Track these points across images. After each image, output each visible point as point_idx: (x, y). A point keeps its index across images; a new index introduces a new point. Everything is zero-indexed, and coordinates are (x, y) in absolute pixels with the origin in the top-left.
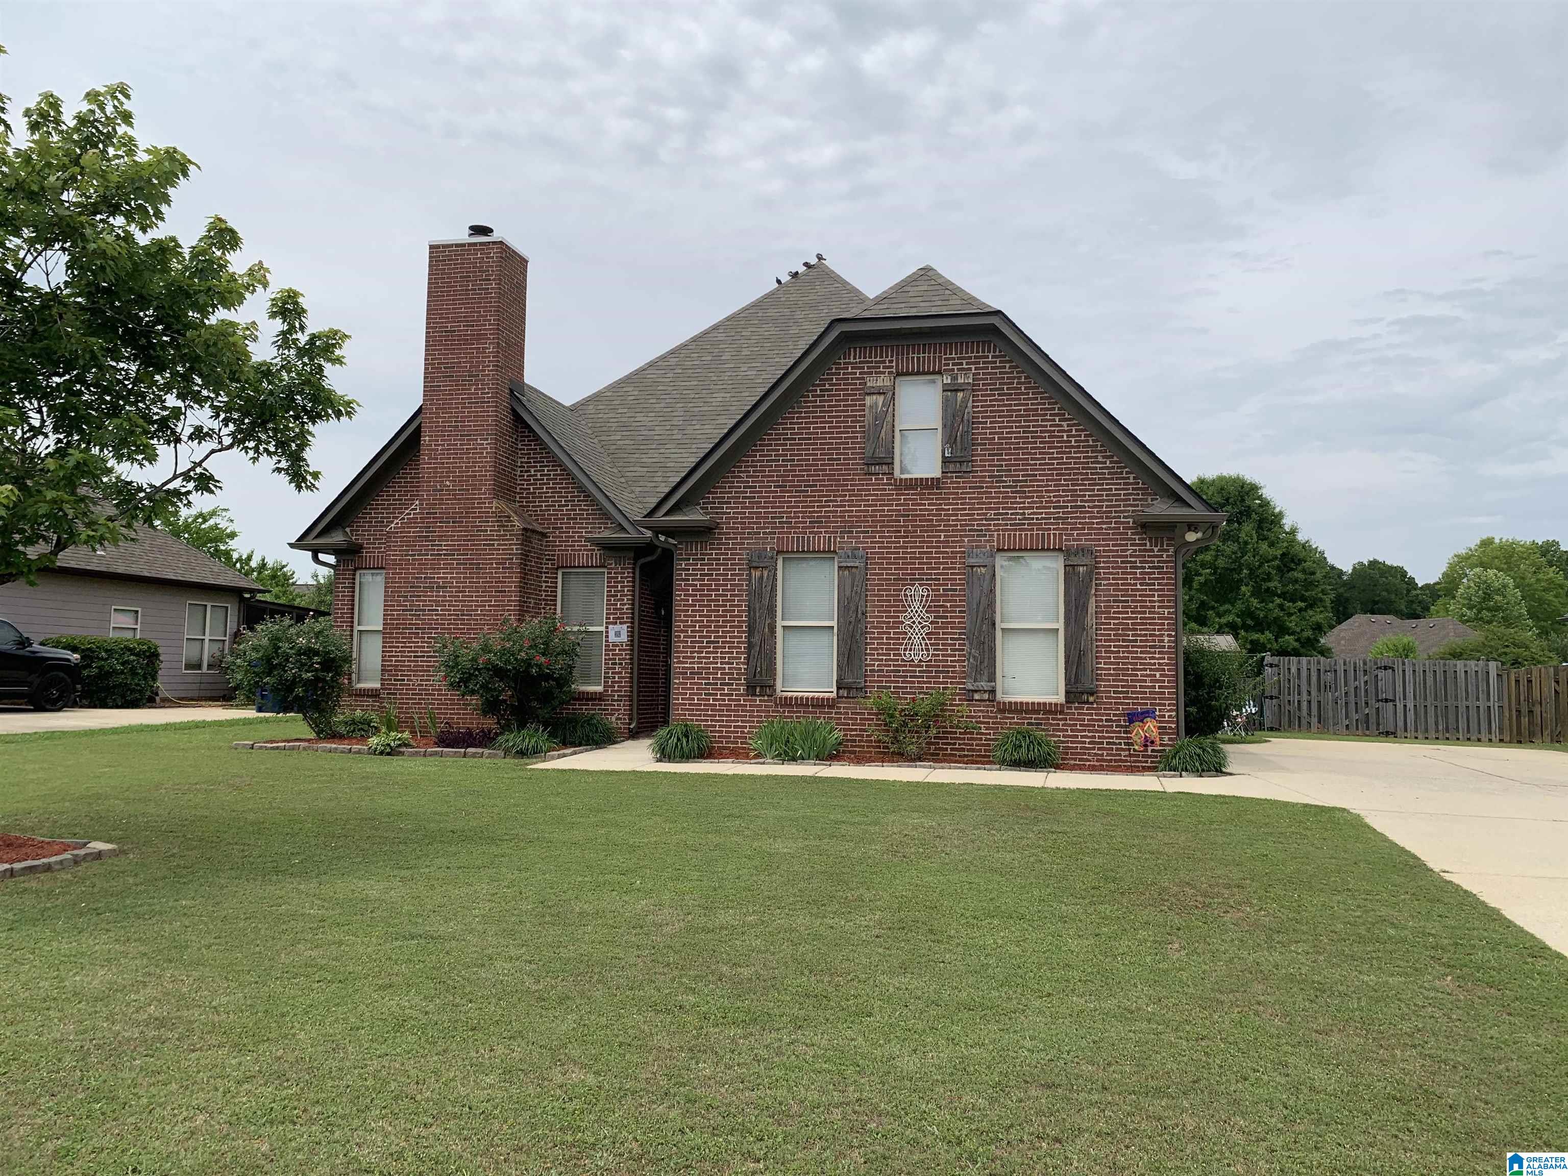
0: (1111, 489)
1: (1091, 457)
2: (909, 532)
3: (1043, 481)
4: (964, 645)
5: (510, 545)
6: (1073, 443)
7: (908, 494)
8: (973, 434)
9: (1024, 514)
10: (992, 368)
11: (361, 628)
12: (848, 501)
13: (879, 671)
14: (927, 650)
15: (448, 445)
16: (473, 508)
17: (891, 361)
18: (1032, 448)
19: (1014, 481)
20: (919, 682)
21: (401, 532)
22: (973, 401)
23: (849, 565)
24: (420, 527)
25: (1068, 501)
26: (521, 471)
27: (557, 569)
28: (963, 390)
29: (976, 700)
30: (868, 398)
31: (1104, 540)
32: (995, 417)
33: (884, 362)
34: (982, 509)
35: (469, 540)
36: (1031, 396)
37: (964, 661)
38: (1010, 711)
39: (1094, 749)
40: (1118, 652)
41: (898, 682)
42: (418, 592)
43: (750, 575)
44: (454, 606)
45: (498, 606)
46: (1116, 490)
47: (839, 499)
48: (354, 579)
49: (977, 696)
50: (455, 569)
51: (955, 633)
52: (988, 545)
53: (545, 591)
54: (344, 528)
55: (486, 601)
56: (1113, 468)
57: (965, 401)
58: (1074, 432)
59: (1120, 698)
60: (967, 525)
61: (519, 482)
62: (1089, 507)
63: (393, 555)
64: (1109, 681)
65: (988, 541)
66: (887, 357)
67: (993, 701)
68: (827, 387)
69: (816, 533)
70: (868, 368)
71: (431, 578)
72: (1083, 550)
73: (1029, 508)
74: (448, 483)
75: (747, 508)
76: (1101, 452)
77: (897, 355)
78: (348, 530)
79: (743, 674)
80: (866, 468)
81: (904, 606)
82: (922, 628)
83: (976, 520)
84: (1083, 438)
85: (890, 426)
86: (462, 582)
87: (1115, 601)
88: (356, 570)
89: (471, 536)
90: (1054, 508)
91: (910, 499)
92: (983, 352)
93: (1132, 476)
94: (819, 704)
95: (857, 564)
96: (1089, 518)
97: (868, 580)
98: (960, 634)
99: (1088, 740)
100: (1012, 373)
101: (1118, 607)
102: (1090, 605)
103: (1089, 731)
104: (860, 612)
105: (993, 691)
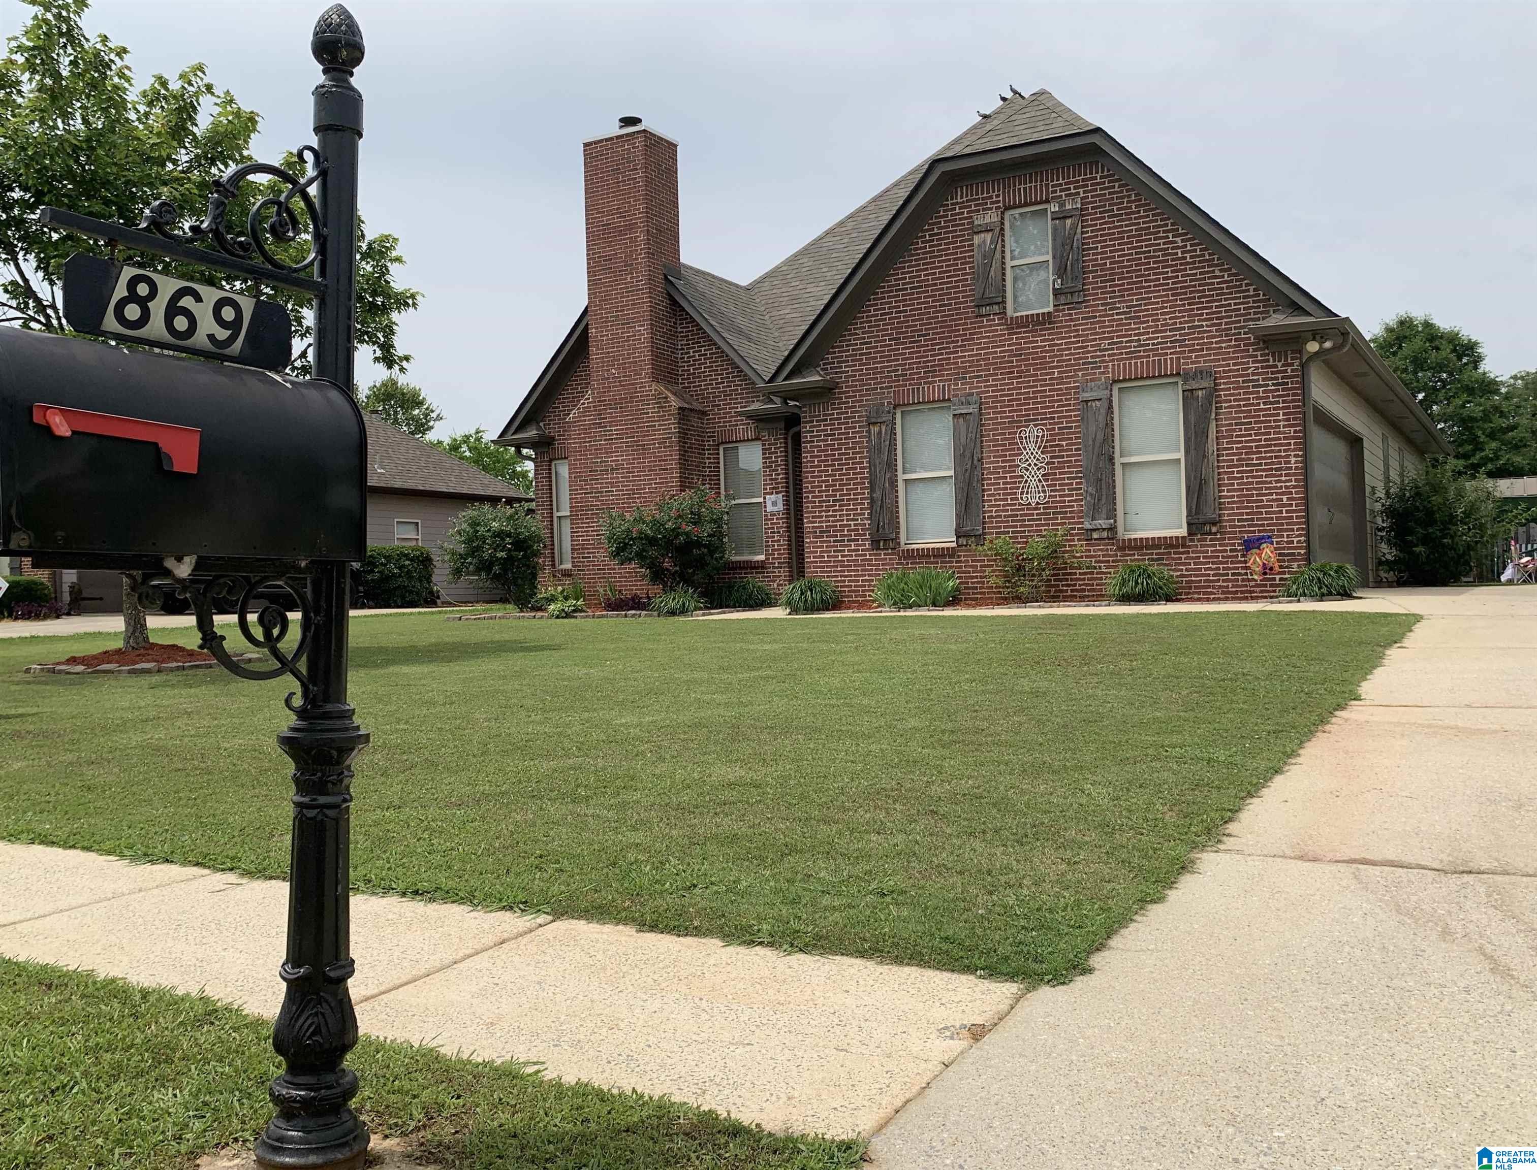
0: (1230, 305)
1: (1208, 272)
2: (1022, 371)
3: (1158, 303)
4: (1081, 483)
5: (669, 424)
6: (1188, 260)
7: (1020, 333)
8: (1084, 261)
9: (1139, 340)
10: (1101, 189)
11: (559, 514)
12: (961, 346)
13: (996, 517)
14: (1044, 492)
15: (612, 335)
16: (635, 393)
17: (998, 196)
18: (1146, 270)
19: (1127, 307)
20: (1037, 525)
21: (578, 421)
22: (1083, 227)
23: (963, 412)
24: (594, 415)
25: (1186, 322)
26: (682, 354)
27: (718, 445)
28: (1071, 216)
29: (1095, 539)
30: (976, 237)
31: (1224, 360)
32: (1105, 241)
33: (991, 197)
34: (1095, 340)
35: (634, 424)
36: (1142, 214)
37: (1081, 500)
38: (1130, 548)
39: (1218, 581)
40: (1242, 478)
41: (1016, 526)
42: (596, 475)
43: (869, 432)
44: (626, 486)
45: (662, 483)
46: (1235, 304)
47: (951, 345)
48: (550, 469)
49: (1095, 535)
50: (625, 451)
51: (1072, 473)
52: (1103, 377)
53: (709, 467)
54: (538, 423)
55: (652, 479)
56: (1232, 281)
57: (1074, 227)
58: (1188, 248)
59: (1244, 526)
60: (1081, 358)
61: (680, 364)
62: (1207, 326)
63: (574, 443)
64: (1233, 509)
65: (1103, 373)
66: (994, 192)
67: (1112, 539)
68: (936, 231)
69: (930, 383)
70: (976, 205)
71: (605, 462)
72: (1201, 372)
73: (1144, 334)
74: (613, 371)
75: (865, 364)
76: (1217, 265)
77: (1004, 188)
78: (541, 424)
79: (867, 529)
80: (976, 310)
81: (1019, 449)
82: (1039, 469)
83: (1089, 352)
84: (1198, 253)
85: (999, 264)
86: (631, 464)
87: (1236, 424)
88: (551, 461)
89: (636, 419)
90: (1170, 330)
91: (1022, 338)
92: (1091, 173)
93: (1252, 288)
94: (940, 555)
95: (971, 411)
96: (1207, 338)
97: (982, 425)
98: (1077, 472)
99: (1212, 573)
100: (1122, 192)
101: (1241, 430)
102: (1210, 432)
103: (1213, 563)
104: (976, 459)
105: (1113, 529)
